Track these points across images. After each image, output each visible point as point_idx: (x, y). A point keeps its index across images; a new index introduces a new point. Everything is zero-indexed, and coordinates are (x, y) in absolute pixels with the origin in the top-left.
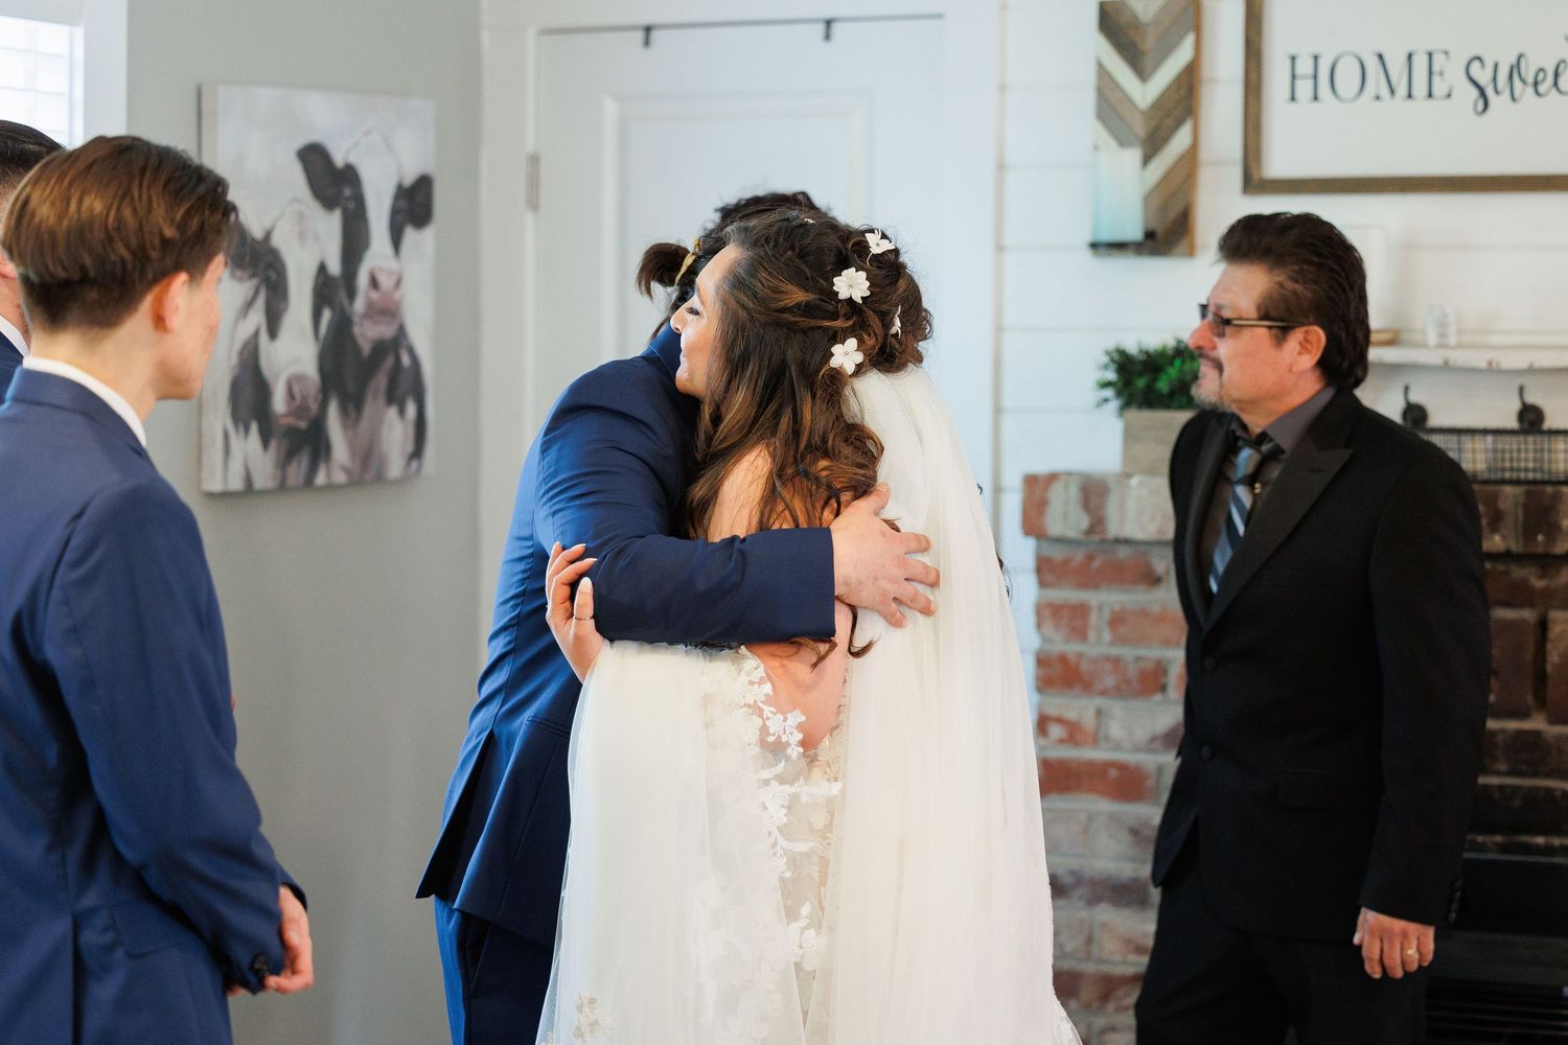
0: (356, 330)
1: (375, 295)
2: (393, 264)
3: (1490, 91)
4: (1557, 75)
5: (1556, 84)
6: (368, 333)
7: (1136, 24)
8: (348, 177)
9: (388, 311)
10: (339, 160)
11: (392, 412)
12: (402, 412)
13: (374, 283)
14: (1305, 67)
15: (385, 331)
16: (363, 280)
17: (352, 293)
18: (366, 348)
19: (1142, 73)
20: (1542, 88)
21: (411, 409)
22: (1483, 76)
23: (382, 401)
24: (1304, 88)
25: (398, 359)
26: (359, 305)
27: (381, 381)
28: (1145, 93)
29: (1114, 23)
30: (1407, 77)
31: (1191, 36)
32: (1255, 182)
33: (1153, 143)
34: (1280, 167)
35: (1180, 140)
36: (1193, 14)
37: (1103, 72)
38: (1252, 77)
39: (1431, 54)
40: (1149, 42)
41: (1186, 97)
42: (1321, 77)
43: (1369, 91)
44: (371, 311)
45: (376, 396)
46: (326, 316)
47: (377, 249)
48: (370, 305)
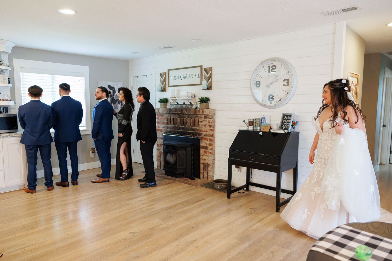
0: (114, 98)
3: (182, 79)
6: (116, 99)
7: (162, 74)
8: (113, 87)
9: (118, 97)
10: (112, 87)
11: (119, 104)
12: (120, 104)
13: (116, 95)
16: (115, 95)
17: (114, 96)
18: (116, 100)
19: (162, 78)
21: (121, 104)
22: (181, 77)
26: (115, 96)
28: (162, 80)
29: (161, 74)
30: (177, 78)
31: (165, 76)
32: (169, 86)
33: (163, 83)
34: (170, 85)
35: (164, 83)
36: (165, 73)
37: (160, 78)
38: (168, 78)
39: (178, 76)
40: (163, 76)
41: (165, 80)
42: (172, 78)
43: (175, 79)
44: (116, 97)
45: (117, 103)
46: (111, 97)
47: (117, 92)
48: (116, 96)
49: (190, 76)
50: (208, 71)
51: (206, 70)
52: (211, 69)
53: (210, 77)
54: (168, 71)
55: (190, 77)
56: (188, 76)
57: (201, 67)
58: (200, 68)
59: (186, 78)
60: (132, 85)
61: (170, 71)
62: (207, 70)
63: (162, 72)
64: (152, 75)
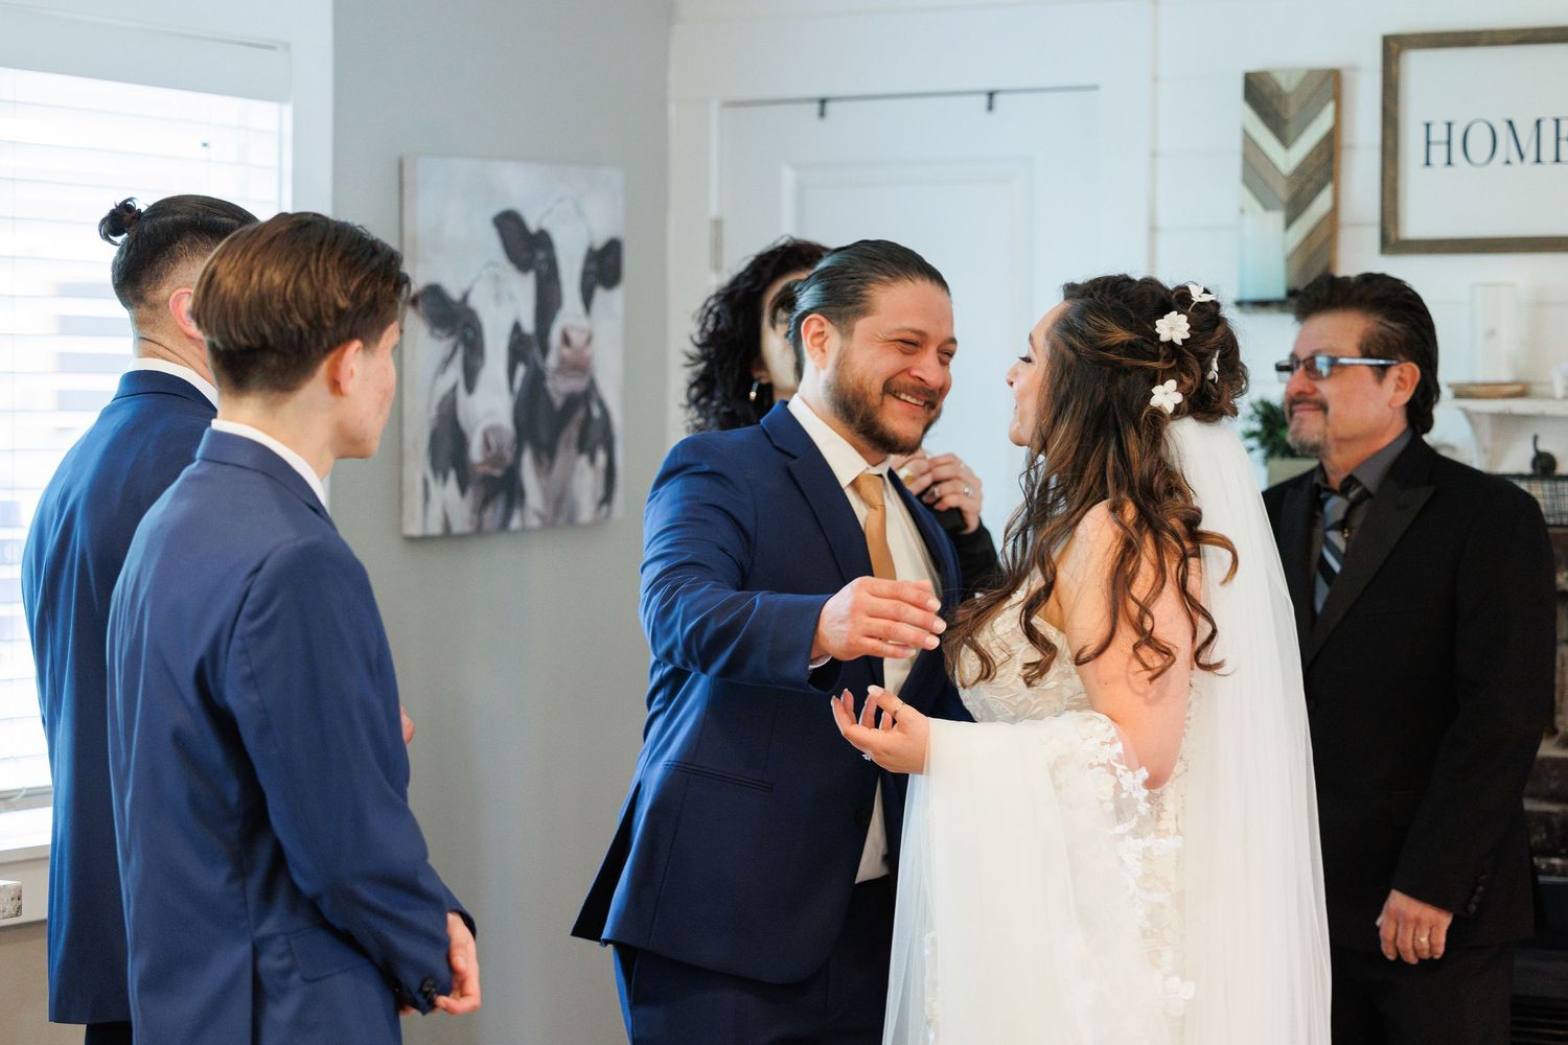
0: (550, 385)
1: (567, 352)
2: (584, 323)
6: (560, 387)
7: (1279, 95)
8: (543, 241)
9: (579, 366)
10: (533, 226)
11: (583, 460)
12: (592, 460)
13: (566, 340)
14: (1438, 133)
15: (575, 385)
16: (555, 337)
17: (545, 350)
18: (558, 401)
19: (1285, 141)
21: (601, 458)
23: (573, 451)
24: (1438, 154)
25: (588, 412)
26: (552, 361)
27: (572, 432)
28: (1287, 159)
29: (1259, 93)
30: (1536, 142)
31: (1331, 105)
32: (1392, 242)
33: (1295, 208)
34: (1412, 228)
35: (1322, 203)
36: (1330, 84)
37: (1248, 139)
38: (1390, 143)
39: (1557, 121)
40: (1292, 111)
41: (1325, 164)
42: (1455, 144)
43: (1500, 155)
44: (562, 366)
45: (567, 445)
46: (521, 371)
47: (570, 308)
48: (563, 361)
61: (1415, 64)
63: (1287, 56)
64: (1095, 88)
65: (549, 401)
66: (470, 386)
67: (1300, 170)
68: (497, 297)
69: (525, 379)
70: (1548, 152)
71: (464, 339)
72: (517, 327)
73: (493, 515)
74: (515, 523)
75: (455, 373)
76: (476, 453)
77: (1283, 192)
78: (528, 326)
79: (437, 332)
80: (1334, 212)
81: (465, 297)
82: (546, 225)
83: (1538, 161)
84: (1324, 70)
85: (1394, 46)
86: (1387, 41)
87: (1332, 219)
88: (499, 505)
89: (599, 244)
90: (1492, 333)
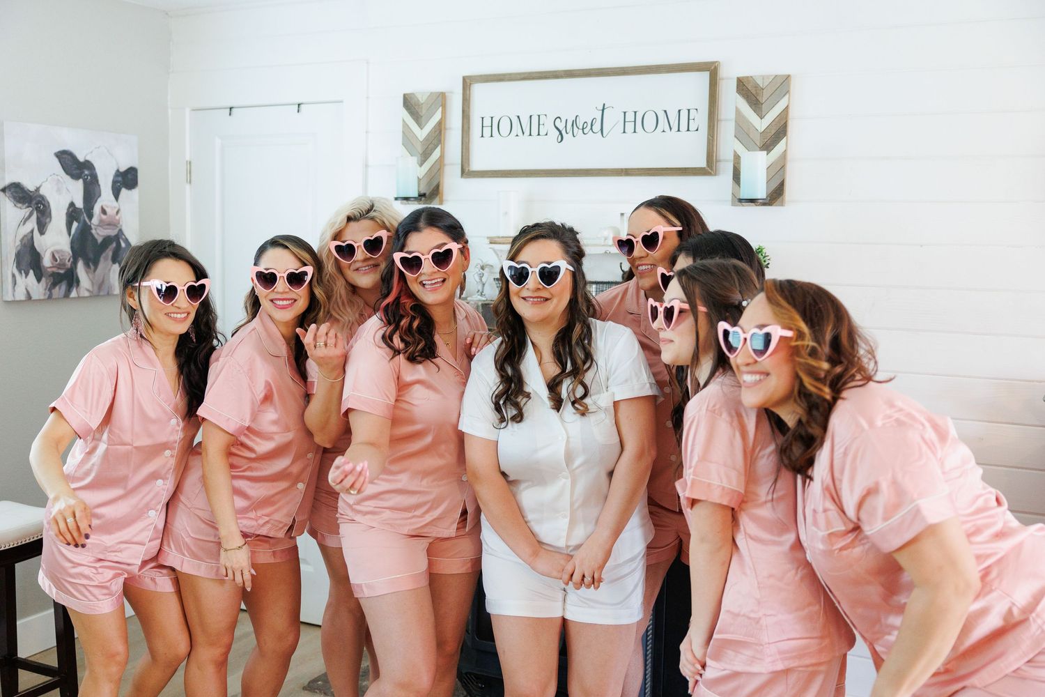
0: (93, 231)
1: (104, 217)
2: (115, 204)
3: (564, 132)
4: (592, 125)
5: (591, 129)
6: (99, 233)
7: (418, 104)
8: (88, 165)
9: (113, 224)
10: (81, 159)
11: (116, 266)
13: (104, 211)
14: (487, 122)
16: (97, 210)
17: (90, 216)
18: (100, 240)
19: (421, 126)
20: (586, 131)
22: (561, 126)
23: (111, 263)
24: (487, 131)
25: (119, 244)
26: (95, 221)
27: (109, 253)
28: (422, 134)
29: (409, 103)
30: (529, 126)
31: (440, 109)
32: (466, 172)
33: (425, 156)
34: (476, 166)
35: (436, 154)
36: (441, 99)
37: (405, 125)
38: (466, 127)
39: (539, 116)
40: (423, 112)
41: (438, 135)
42: (494, 127)
43: (514, 133)
44: (102, 224)
45: (106, 259)
46: (75, 225)
47: (106, 197)
48: (101, 221)
49: (630, 117)
50: (766, 94)
51: (746, 88)
52: (783, 84)
53: (779, 131)
54: (467, 83)
55: (630, 127)
56: (613, 118)
57: (712, 70)
58: (707, 74)
59: (597, 127)
60: (188, 158)
61: (478, 90)
62: (756, 86)
63: (422, 87)
64: (342, 102)
65: (95, 240)
66: (42, 232)
67: (426, 139)
68: (59, 190)
69: (76, 230)
70: (535, 131)
71: (37, 209)
72: (72, 204)
73: (59, 291)
74: (74, 294)
75: (32, 224)
76: (47, 262)
77: (420, 149)
78: (79, 204)
79: (19, 205)
80: (442, 157)
81: (38, 189)
82: (88, 158)
83: (530, 135)
84: (438, 93)
85: (468, 81)
86: (464, 79)
87: (441, 160)
88: (64, 286)
89: (122, 169)
90: (506, 213)
